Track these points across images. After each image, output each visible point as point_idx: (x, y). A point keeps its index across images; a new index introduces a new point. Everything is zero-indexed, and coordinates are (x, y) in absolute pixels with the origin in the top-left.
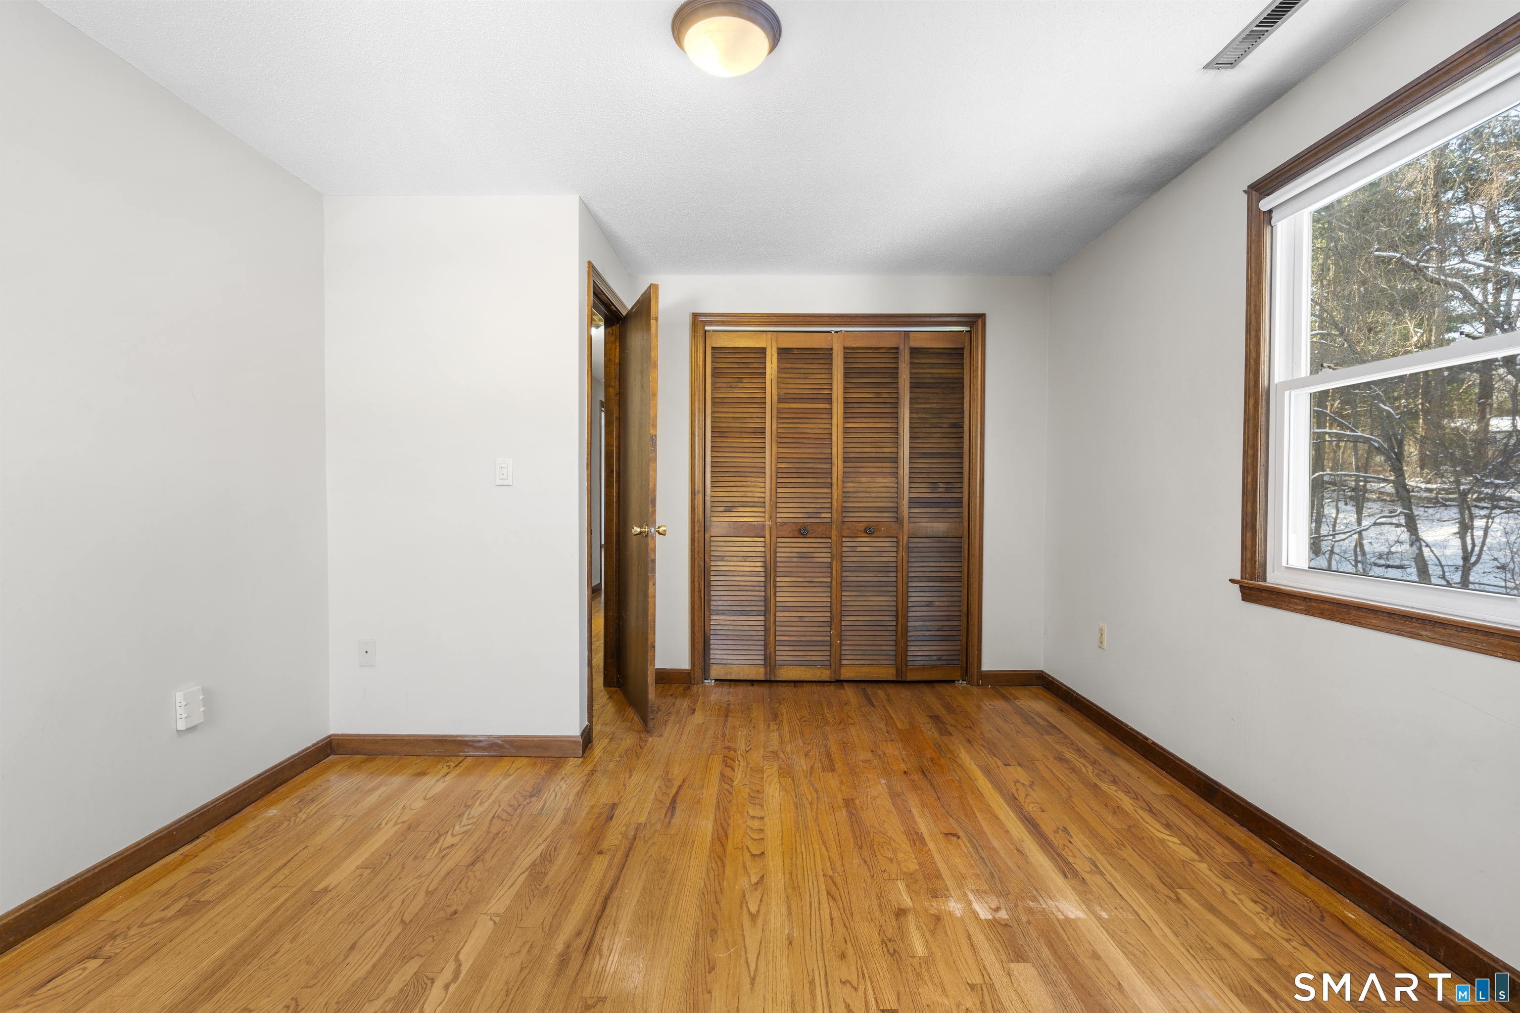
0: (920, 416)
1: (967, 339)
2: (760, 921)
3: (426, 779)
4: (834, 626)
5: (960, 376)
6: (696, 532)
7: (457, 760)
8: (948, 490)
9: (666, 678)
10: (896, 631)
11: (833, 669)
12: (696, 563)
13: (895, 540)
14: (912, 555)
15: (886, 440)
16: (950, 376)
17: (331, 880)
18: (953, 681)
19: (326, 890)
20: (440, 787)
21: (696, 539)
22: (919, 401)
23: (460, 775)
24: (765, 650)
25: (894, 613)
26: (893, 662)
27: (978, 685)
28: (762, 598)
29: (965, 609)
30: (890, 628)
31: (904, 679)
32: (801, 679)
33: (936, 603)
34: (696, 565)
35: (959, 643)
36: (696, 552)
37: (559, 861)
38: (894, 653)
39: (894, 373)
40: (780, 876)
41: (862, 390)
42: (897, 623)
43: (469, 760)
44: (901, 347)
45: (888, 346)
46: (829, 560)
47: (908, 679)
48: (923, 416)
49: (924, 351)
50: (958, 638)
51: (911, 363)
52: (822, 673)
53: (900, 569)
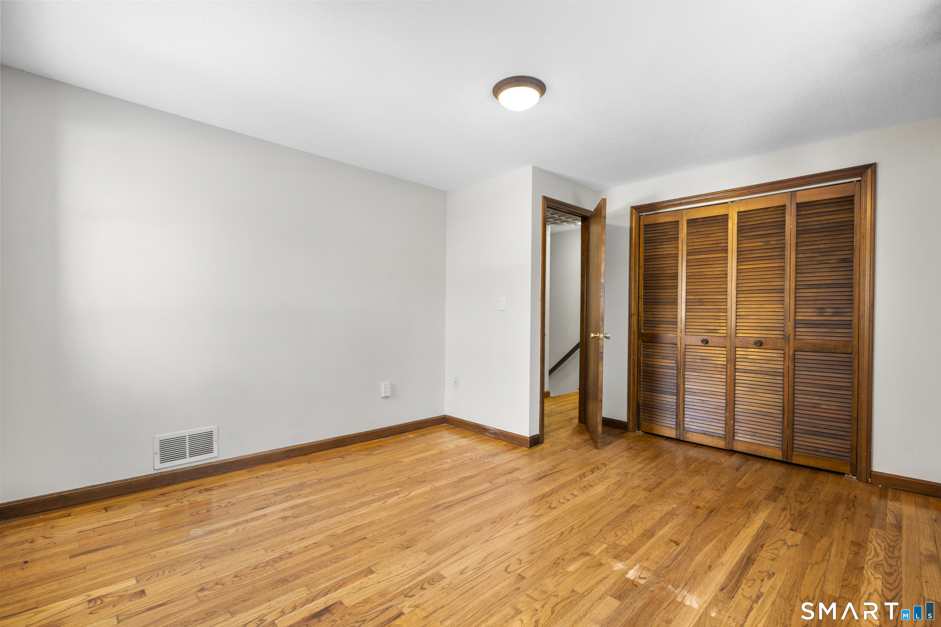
0: (806, 255)
1: (857, 187)
2: (517, 527)
3: (465, 439)
4: (728, 411)
5: (850, 219)
6: (632, 339)
7: (481, 435)
8: (835, 314)
9: (609, 423)
10: (783, 422)
11: (727, 441)
12: (632, 357)
13: (782, 352)
14: (797, 364)
15: (774, 276)
16: (838, 220)
17: (405, 460)
18: (844, 474)
19: (401, 462)
20: (466, 443)
21: (632, 343)
22: (806, 244)
23: (476, 441)
24: (677, 419)
25: (781, 408)
26: (780, 446)
27: (867, 482)
28: (675, 385)
29: (855, 415)
30: (777, 419)
31: (789, 461)
32: (702, 443)
33: (824, 406)
34: (632, 359)
35: (849, 443)
36: (632, 351)
37: (474, 479)
38: (781, 439)
39: (782, 225)
40: (550, 518)
41: (753, 241)
42: (783, 416)
43: (486, 437)
44: (788, 205)
45: (777, 205)
46: (725, 363)
47: (794, 462)
48: (810, 255)
49: (811, 204)
50: (847, 438)
51: (797, 215)
52: (718, 442)
53: (786, 375)
